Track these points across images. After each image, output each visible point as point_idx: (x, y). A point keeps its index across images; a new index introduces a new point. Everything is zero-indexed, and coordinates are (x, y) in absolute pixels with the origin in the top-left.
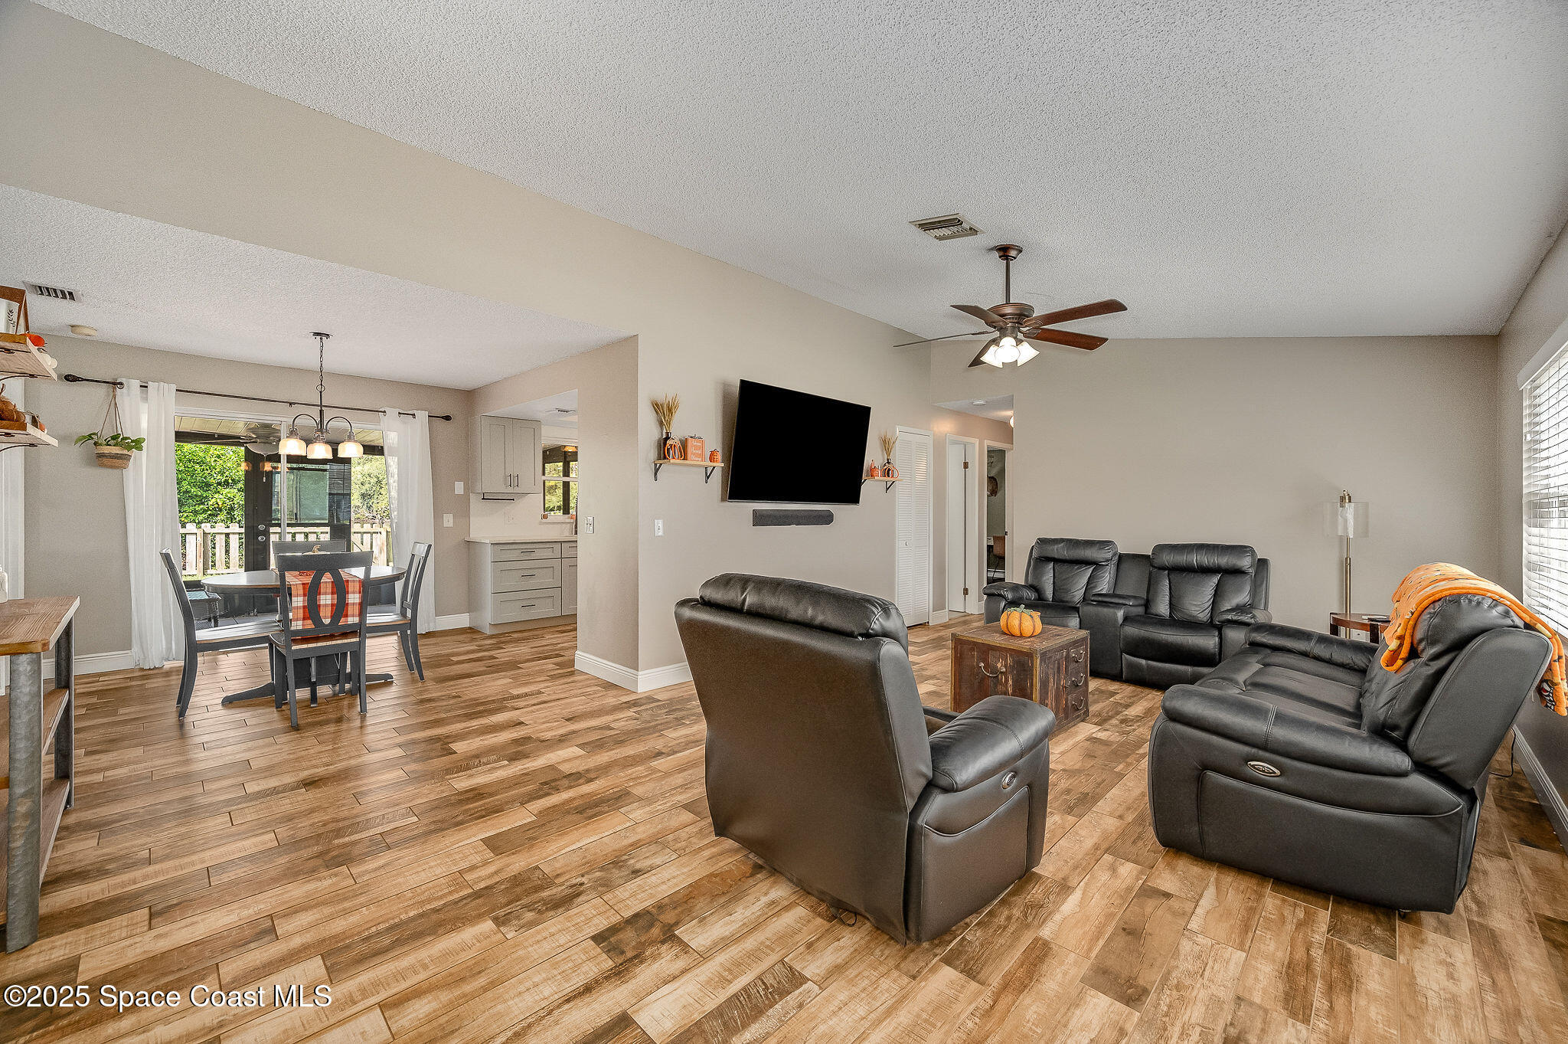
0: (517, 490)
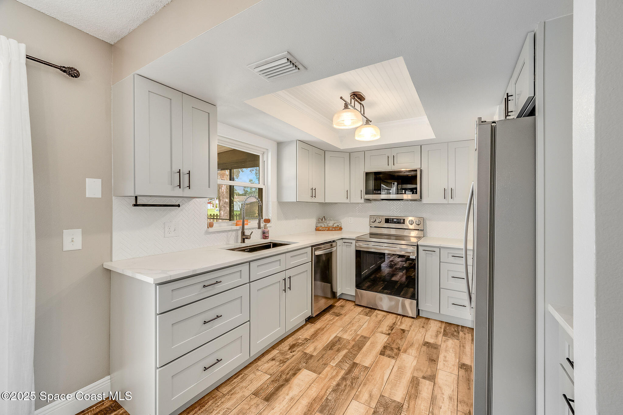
0: (187, 193)
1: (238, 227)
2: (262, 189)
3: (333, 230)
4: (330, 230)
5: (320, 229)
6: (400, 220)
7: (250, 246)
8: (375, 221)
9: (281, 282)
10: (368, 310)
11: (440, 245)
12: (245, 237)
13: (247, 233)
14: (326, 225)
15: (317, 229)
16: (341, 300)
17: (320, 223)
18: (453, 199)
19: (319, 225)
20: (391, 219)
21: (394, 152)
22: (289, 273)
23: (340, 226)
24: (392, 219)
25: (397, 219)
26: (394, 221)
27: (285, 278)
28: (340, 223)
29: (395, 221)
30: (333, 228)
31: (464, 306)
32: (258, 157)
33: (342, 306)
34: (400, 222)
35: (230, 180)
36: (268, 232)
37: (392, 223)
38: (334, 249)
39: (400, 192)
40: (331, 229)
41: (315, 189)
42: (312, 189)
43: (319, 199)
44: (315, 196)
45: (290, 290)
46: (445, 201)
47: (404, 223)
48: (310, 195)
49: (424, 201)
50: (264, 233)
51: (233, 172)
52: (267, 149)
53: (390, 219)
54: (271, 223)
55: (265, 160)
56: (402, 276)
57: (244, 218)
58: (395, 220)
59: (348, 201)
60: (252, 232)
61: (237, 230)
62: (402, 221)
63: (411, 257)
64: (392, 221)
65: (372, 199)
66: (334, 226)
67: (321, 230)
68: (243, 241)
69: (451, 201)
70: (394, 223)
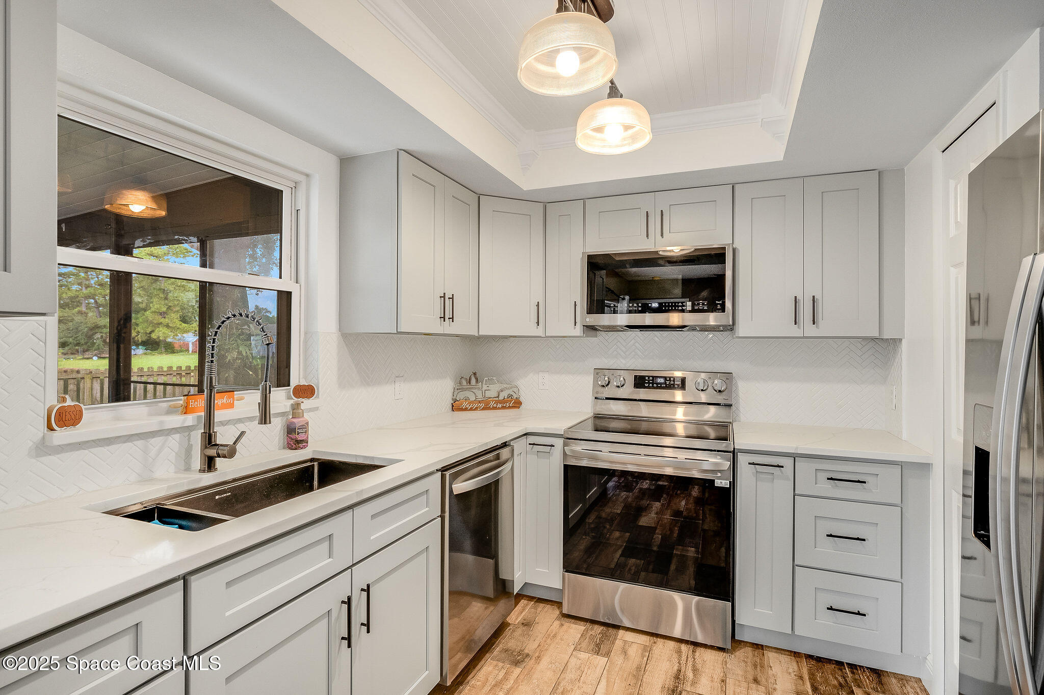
1: (189, 420)
2: (289, 294)
4: (489, 408)
5: (465, 405)
6: (674, 381)
7: (235, 480)
8: (609, 382)
9: (334, 615)
10: (598, 629)
11: (797, 448)
12: (212, 452)
13: (224, 436)
14: (480, 397)
15: (456, 407)
16: (523, 602)
17: (463, 390)
18: (817, 324)
19: (461, 396)
20: (649, 377)
21: (663, 201)
22: (362, 576)
23: (515, 396)
24: (653, 377)
25: (665, 378)
26: (657, 384)
27: (349, 598)
28: (515, 390)
29: (661, 384)
30: (497, 402)
31: (859, 613)
32: (277, 194)
33: (527, 624)
34: (674, 385)
35: (203, 265)
36: (305, 427)
37: (652, 388)
38: (507, 467)
39: (680, 308)
40: (492, 404)
41: (452, 298)
42: (444, 297)
43: (463, 326)
44: (453, 318)
45: (368, 631)
46: (795, 331)
47: (682, 388)
48: (439, 313)
49: (743, 329)
50: (290, 430)
51: (212, 248)
52: (307, 175)
53: (647, 378)
54: (318, 397)
55: (301, 205)
56: (660, 513)
57: (211, 388)
58: (659, 380)
59: (539, 332)
60: (243, 433)
61: (189, 429)
62: (678, 382)
63: (718, 483)
64: (653, 384)
65: (604, 327)
66: (501, 398)
67: (466, 409)
68: (210, 464)
69: (811, 330)
70: (657, 388)
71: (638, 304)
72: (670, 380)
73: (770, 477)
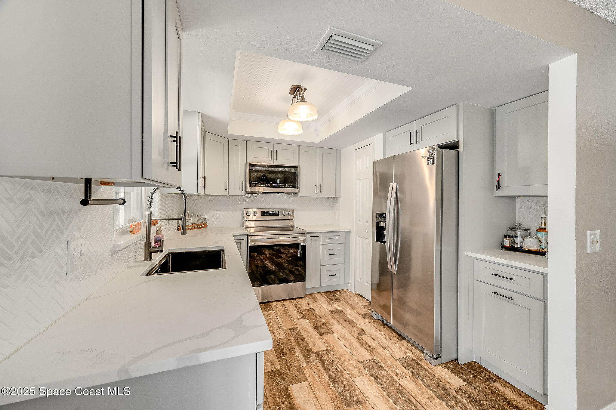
3: (198, 228)
4: (194, 229)
6: (275, 212)
10: (263, 305)
11: (322, 230)
18: (321, 193)
20: (266, 211)
23: (204, 222)
24: (268, 211)
25: (272, 211)
26: (269, 214)
28: (204, 219)
30: (198, 225)
34: (275, 214)
37: (268, 215)
40: (196, 226)
46: (316, 195)
47: (278, 214)
49: (301, 194)
53: (265, 212)
58: (270, 212)
62: (277, 213)
63: (301, 244)
66: (199, 223)
69: (320, 195)
70: (269, 215)
71: (269, 184)
72: (274, 212)
73: (315, 240)
